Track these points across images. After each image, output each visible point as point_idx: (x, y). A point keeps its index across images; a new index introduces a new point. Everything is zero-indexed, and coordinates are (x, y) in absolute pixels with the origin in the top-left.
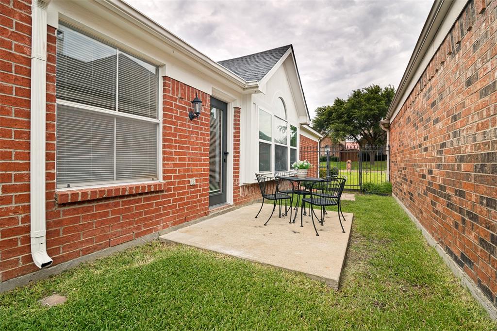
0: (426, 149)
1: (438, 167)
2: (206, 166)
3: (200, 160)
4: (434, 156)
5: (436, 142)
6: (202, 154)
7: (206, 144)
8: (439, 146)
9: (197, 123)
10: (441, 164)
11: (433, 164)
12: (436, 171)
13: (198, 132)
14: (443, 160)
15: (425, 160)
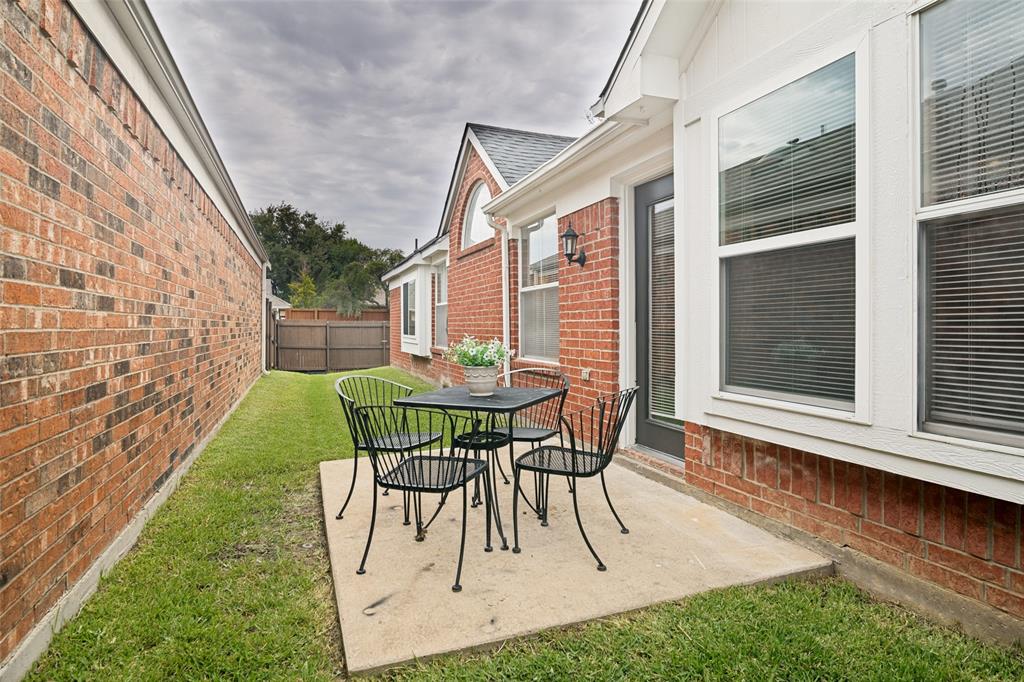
0: (106, 304)
1: (142, 350)
2: (606, 348)
3: (596, 334)
4: (132, 327)
5: (136, 294)
6: (601, 325)
7: (604, 302)
8: (144, 309)
9: (590, 267)
10: (148, 344)
11: (131, 347)
12: (135, 362)
13: (592, 284)
14: (151, 337)
15: (101, 337)
